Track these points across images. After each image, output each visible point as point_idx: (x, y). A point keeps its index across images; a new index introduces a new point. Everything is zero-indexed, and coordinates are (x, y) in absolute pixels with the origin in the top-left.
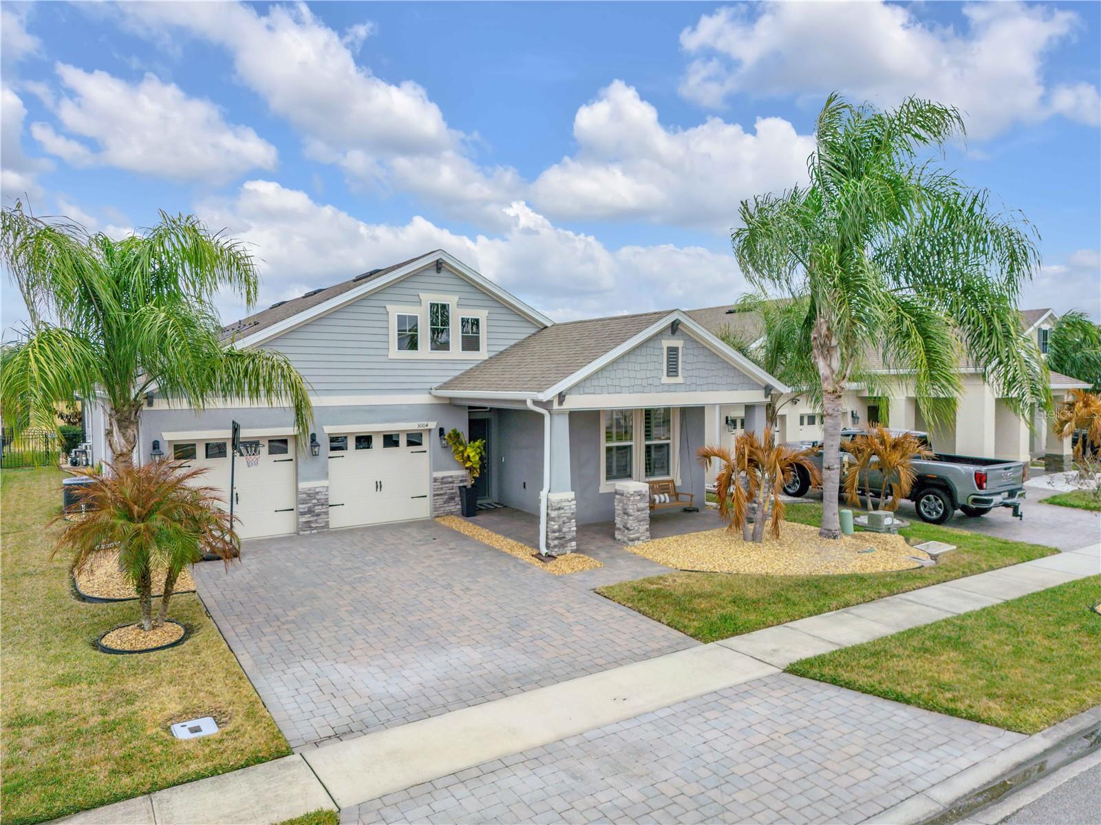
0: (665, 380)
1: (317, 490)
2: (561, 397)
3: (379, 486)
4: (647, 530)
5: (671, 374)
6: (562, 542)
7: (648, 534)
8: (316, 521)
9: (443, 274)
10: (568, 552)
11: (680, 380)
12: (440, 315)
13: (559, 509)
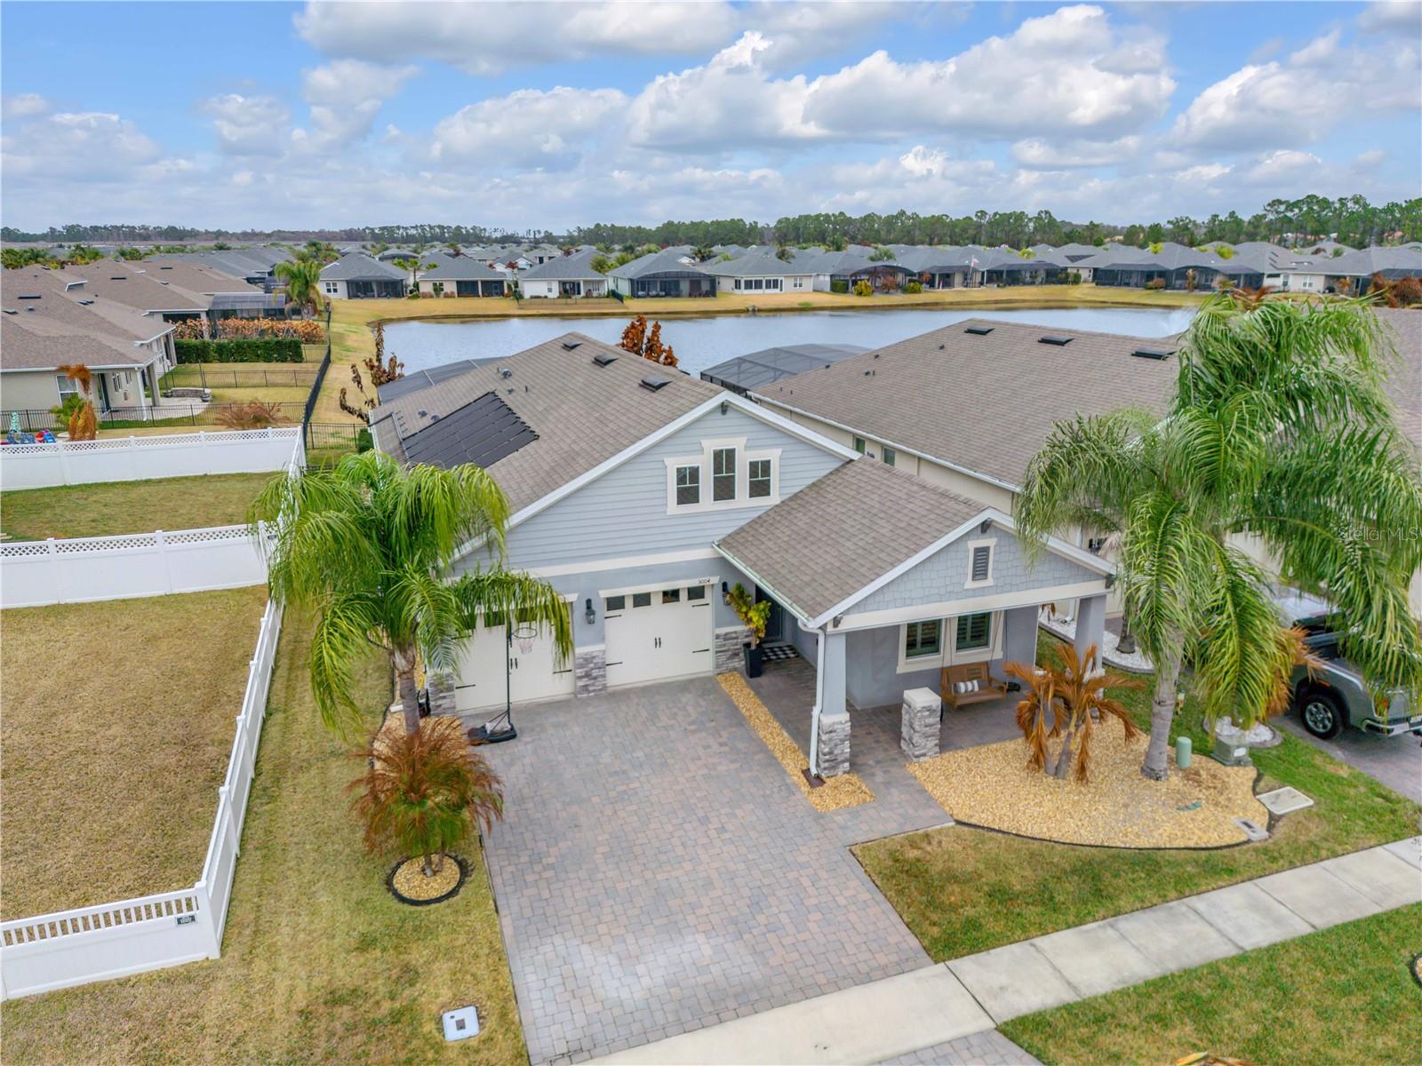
0: (970, 584)
1: (594, 654)
2: (836, 622)
3: (658, 643)
4: (936, 745)
5: (977, 577)
6: (833, 764)
7: (937, 749)
8: (593, 685)
9: (729, 414)
10: (840, 773)
11: (990, 582)
12: (724, 460)
13: (831, 732)
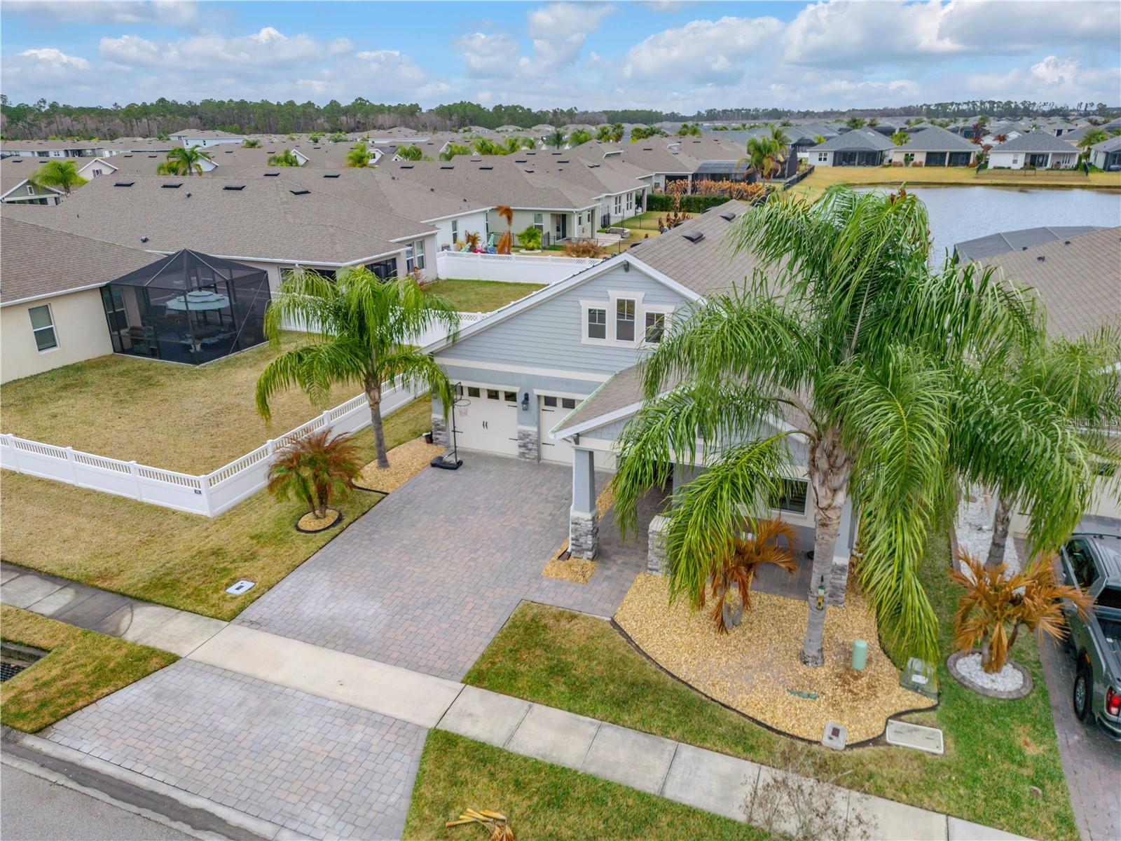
1: (532, 432)
4: (666, 566)
7: (667, 570)
9: (631, 272)
10: (585, 558)
12: (626, 309)
13: (576, 524)
